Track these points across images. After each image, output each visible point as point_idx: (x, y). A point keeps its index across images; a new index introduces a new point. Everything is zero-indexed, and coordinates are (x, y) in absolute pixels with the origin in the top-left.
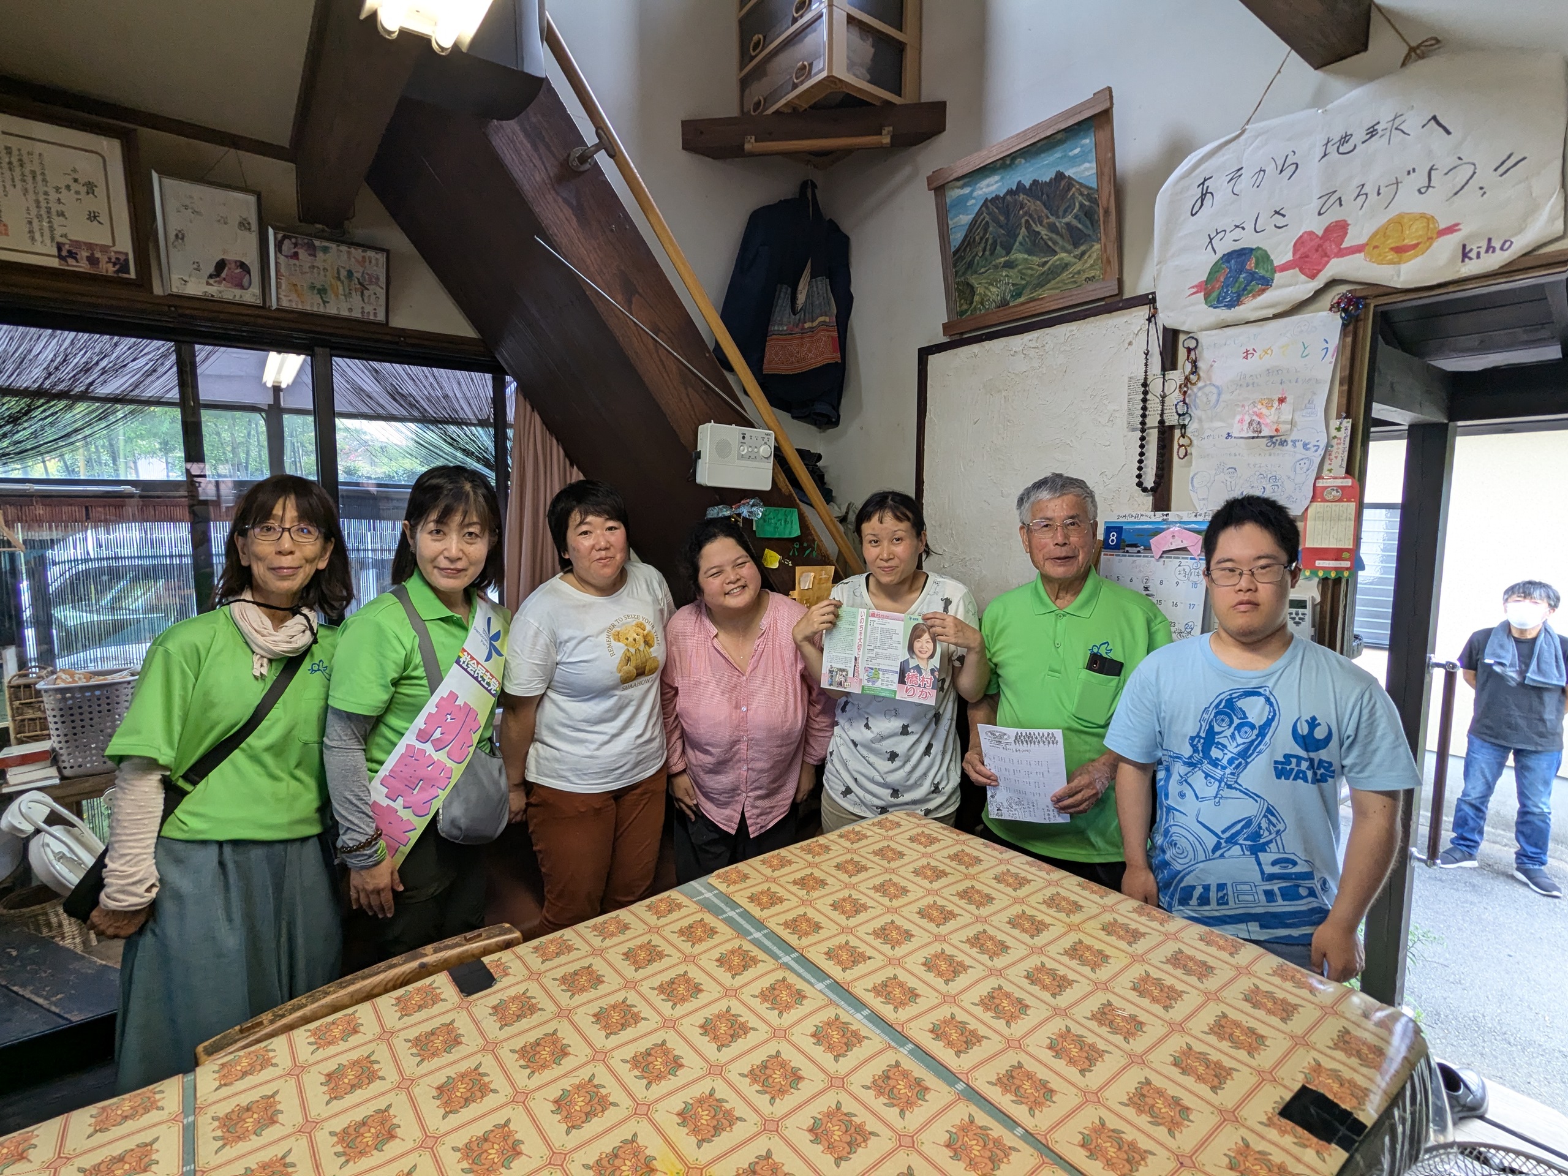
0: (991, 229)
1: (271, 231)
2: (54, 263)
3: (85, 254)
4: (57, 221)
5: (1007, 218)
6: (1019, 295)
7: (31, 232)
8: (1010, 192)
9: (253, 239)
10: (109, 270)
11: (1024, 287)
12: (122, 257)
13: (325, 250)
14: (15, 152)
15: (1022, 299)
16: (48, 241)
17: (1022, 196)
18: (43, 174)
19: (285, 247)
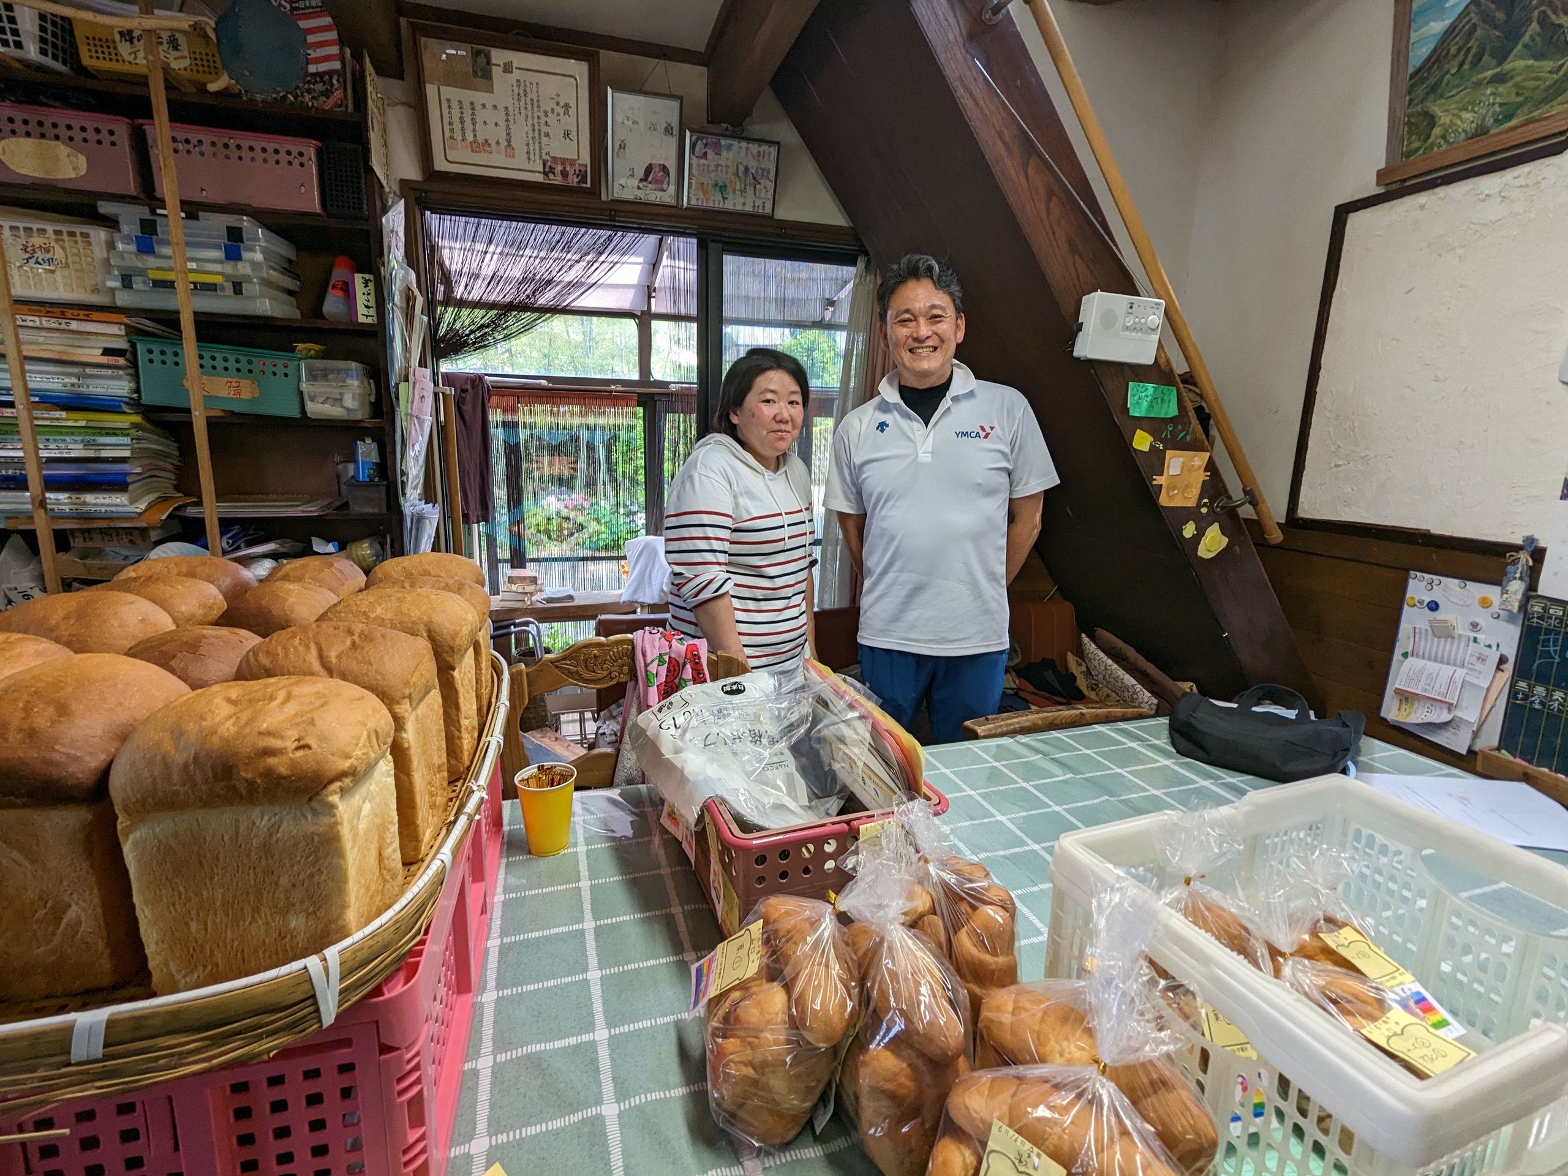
0: (1478, 32)
1: (688, 133)
2: (539, 178)
3: (559, 168)
4: (544, 140)
5: (1510, 13)
6: (1509, 117)
7: (528, 153)
9: (672, 143)
10: (573, 180)
12: (583, 169)
13: (729, 148)
14: (522, 84)
16: (538, 161)
18: (538, 101)
19: (697, 149)
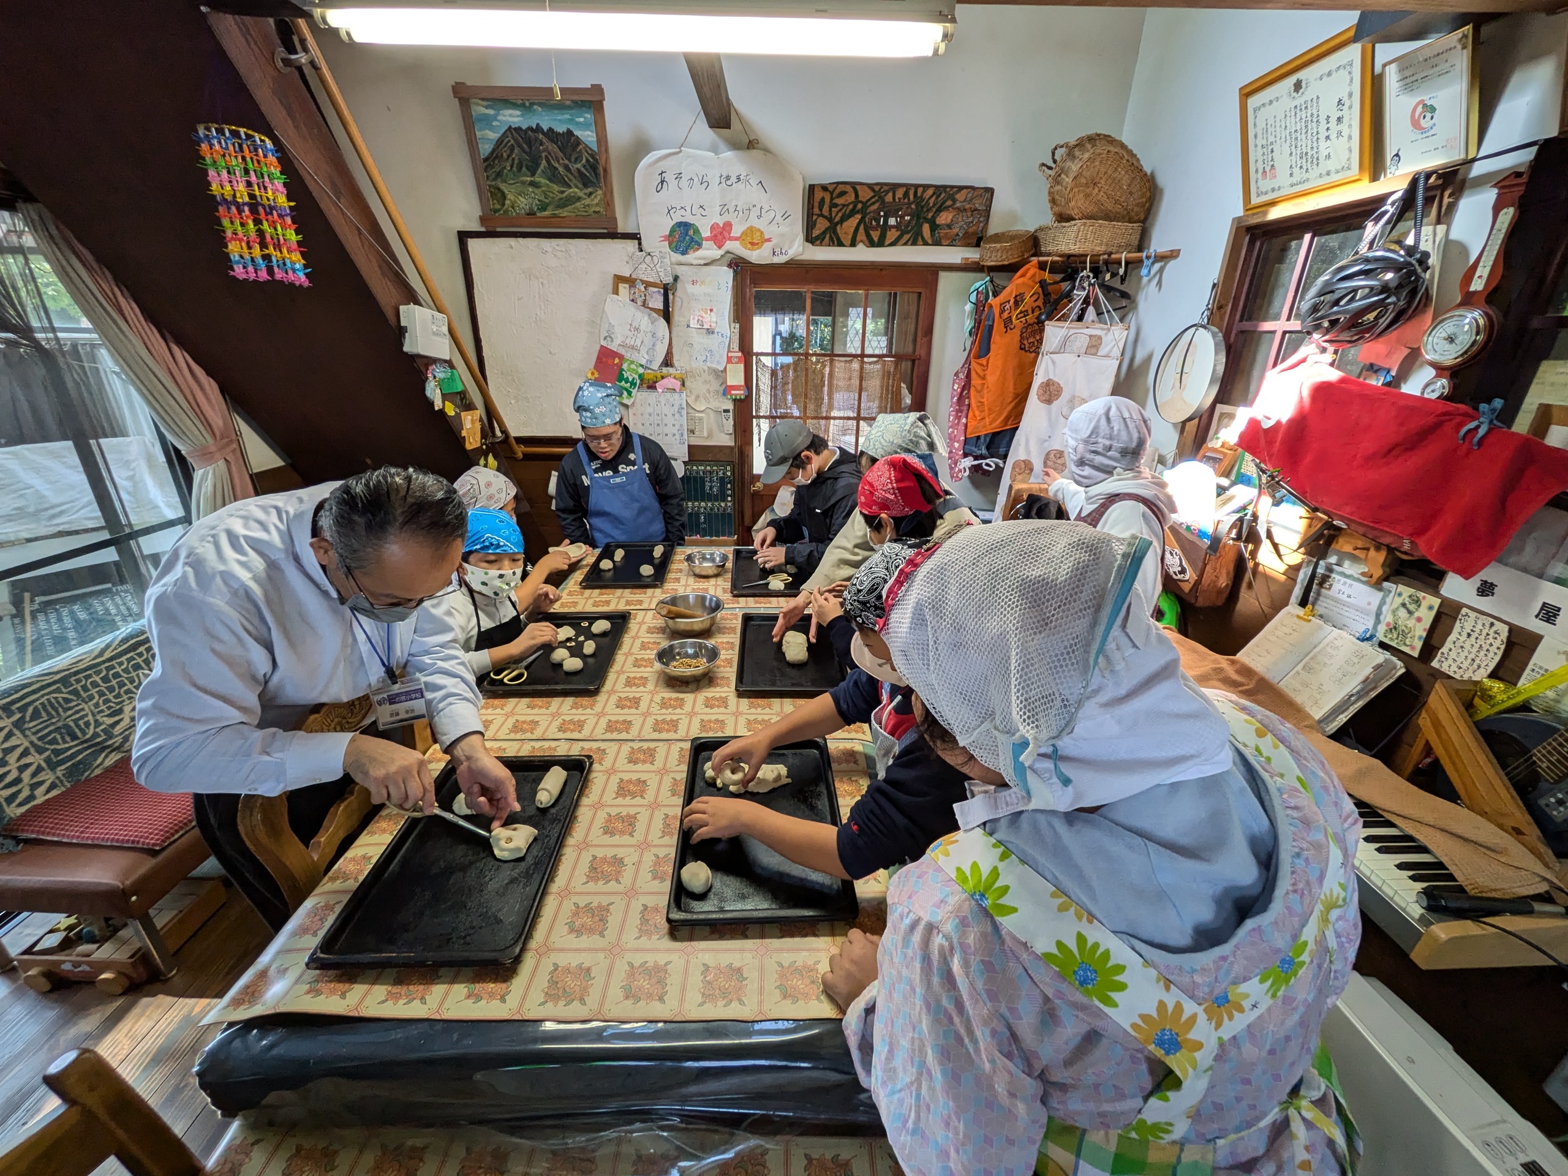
0: (516, 151)
5: (530, 148)
6: (544, 209)
8: (530, 129)
11: (548, 204)
15: (546, 213)
17: (541, 136)
